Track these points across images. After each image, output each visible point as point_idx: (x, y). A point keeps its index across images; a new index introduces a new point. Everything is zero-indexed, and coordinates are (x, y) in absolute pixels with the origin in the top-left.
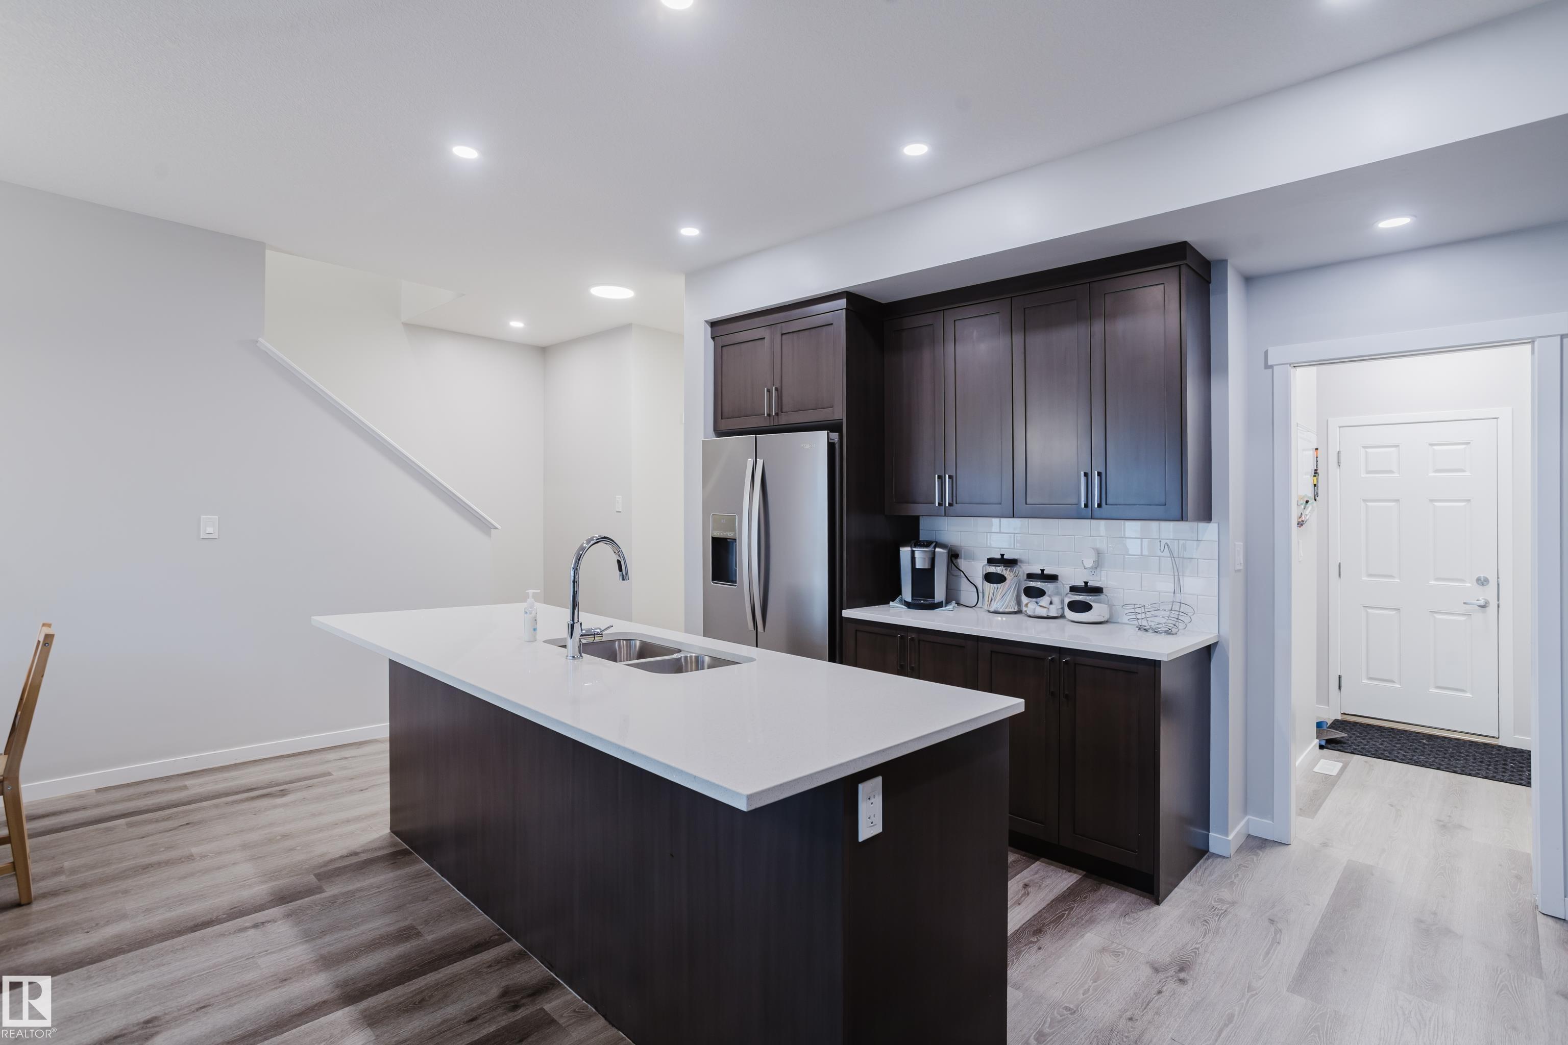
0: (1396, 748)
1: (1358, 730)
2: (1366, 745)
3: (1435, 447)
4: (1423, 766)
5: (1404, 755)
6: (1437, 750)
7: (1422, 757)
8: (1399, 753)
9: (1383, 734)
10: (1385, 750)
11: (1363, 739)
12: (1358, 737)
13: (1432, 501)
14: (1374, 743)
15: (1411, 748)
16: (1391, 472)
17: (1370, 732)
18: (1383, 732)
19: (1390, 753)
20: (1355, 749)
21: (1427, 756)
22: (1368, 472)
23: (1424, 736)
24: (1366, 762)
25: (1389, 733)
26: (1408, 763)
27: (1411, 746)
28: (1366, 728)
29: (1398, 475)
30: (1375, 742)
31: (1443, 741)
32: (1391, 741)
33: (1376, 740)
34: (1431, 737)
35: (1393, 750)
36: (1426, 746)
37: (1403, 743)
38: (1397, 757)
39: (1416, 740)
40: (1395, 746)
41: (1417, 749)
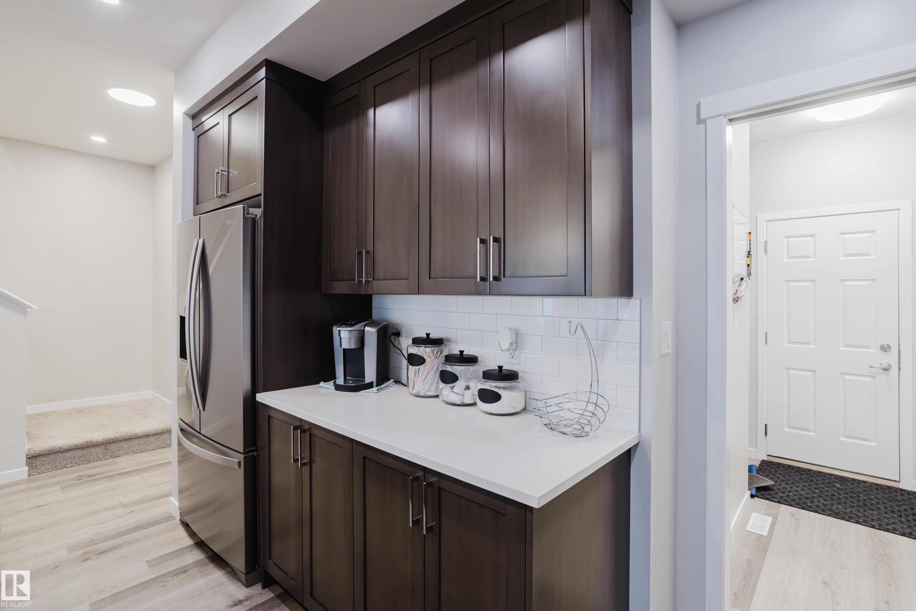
0: (815, 495)
1: (782, 473)
2: (790, 492)
3: (845, 236)
4: (843, 519)
5: (823, 504)
6: (851, 497)
7: (840, 507)
8: (819, 501)
9: (802, 477)
10: (807, 498)
11: (787, 484)
12: (782, 481)
13: (842, 280)
14: (797, 489)
15: (828, 494)
16: (809, 257)
17: (792, 474)
18: (803, 475)
19: (812, 502)
20: (781, 497)
21: (844, 505)
22: (790, 258)
23: (836, 478)
24: (792, 514)
25: (807, 476)
26: (829, 515)
27: (828, 491)
28: (787, 469)
29: (814, 260)
30: (797, 487)
31: (853, 484)
32: (810, 485)
33: (798, 484)
34: (842, 480)
35: (813, 497)
36: (840, 492)
37: (821, 488)
38: (818, 506)
39: (830, 483)
40: (814, 493)
41: (833, 495)
